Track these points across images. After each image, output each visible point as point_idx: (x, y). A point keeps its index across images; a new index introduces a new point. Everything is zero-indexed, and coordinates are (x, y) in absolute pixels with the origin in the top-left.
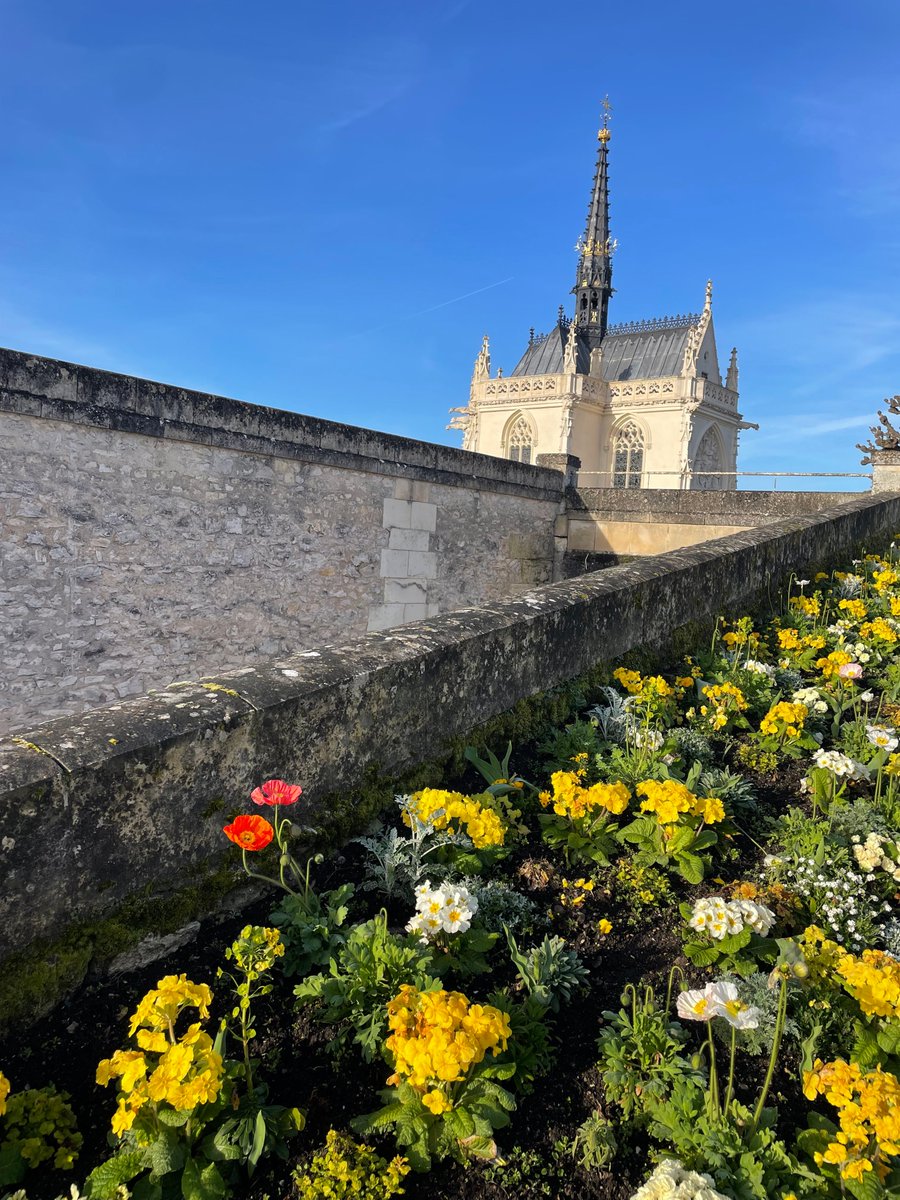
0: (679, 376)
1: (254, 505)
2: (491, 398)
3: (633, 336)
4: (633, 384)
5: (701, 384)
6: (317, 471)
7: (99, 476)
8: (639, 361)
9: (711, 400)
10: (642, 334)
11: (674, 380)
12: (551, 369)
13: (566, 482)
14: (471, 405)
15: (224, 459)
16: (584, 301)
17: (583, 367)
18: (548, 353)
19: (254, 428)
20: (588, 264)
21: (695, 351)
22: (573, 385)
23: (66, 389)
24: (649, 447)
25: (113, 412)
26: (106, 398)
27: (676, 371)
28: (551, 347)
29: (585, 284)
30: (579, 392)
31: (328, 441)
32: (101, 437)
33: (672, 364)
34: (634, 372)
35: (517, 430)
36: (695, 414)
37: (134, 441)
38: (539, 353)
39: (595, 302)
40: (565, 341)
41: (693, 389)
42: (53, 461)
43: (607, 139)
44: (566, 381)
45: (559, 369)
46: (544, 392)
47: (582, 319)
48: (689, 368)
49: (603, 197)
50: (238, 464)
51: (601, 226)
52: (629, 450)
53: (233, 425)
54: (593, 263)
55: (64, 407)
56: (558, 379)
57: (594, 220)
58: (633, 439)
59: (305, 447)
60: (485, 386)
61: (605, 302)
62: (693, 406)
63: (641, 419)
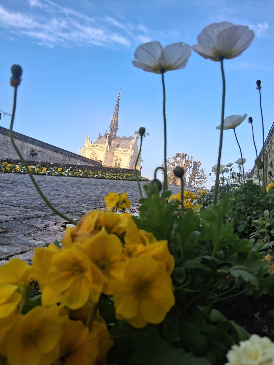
0: (129, 149)
1: (64, 161)
2: (89, 147)
3: (121, 139)
4: (120, 149)
5: (133, 151)
6: (71, 158)
7: (52, 156)
8: (121, 144)
9: (135, 155)
10: (123, 139)
11: (128, 149)
12: (103, 143)
13: (100, 164)
14: (84, 148)
15: (63, 156)
16: (111, 130)
17: (110, 144)
18: (102, 140)
19: (66, 153)
20: (113, 122)
21: (133, 144)
22: (107, 147)
23: (51, 147)
24: (122, 162)
25: (54, 150)
26: (54, 148)
27: (129, 148)
28: (103, 139)
29: (112, 126)
30: (108, 149)
31: (72, 155)
32: (53, 152)
33: (128, 146)
34: (120, 146)
35: (94, 155)
36: (131, 157)
37: (55, 153)
38: (101, 139)
39: (114, 130)
40: (106, 138)
41: (131, 152)
42: (49, 154)
43: (120, 97)
44: (106, 146)
45: (105, 143)
46: (101, 148)
47: (111, 133)
48: (131, 148)
49: (118, 109)
50: (64, 156)
51: (117, 114)
52: (118, 162)
53: (64, 152)
54: (114, 122)
55: (51, 149)
56: (104, 145)
57: (115, 113)
58: (119, 160)
59: (70, 155)
60: (88, 145)
61: (116, 131)
62: (131, 155)
63: (121, 157)
